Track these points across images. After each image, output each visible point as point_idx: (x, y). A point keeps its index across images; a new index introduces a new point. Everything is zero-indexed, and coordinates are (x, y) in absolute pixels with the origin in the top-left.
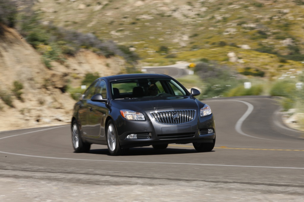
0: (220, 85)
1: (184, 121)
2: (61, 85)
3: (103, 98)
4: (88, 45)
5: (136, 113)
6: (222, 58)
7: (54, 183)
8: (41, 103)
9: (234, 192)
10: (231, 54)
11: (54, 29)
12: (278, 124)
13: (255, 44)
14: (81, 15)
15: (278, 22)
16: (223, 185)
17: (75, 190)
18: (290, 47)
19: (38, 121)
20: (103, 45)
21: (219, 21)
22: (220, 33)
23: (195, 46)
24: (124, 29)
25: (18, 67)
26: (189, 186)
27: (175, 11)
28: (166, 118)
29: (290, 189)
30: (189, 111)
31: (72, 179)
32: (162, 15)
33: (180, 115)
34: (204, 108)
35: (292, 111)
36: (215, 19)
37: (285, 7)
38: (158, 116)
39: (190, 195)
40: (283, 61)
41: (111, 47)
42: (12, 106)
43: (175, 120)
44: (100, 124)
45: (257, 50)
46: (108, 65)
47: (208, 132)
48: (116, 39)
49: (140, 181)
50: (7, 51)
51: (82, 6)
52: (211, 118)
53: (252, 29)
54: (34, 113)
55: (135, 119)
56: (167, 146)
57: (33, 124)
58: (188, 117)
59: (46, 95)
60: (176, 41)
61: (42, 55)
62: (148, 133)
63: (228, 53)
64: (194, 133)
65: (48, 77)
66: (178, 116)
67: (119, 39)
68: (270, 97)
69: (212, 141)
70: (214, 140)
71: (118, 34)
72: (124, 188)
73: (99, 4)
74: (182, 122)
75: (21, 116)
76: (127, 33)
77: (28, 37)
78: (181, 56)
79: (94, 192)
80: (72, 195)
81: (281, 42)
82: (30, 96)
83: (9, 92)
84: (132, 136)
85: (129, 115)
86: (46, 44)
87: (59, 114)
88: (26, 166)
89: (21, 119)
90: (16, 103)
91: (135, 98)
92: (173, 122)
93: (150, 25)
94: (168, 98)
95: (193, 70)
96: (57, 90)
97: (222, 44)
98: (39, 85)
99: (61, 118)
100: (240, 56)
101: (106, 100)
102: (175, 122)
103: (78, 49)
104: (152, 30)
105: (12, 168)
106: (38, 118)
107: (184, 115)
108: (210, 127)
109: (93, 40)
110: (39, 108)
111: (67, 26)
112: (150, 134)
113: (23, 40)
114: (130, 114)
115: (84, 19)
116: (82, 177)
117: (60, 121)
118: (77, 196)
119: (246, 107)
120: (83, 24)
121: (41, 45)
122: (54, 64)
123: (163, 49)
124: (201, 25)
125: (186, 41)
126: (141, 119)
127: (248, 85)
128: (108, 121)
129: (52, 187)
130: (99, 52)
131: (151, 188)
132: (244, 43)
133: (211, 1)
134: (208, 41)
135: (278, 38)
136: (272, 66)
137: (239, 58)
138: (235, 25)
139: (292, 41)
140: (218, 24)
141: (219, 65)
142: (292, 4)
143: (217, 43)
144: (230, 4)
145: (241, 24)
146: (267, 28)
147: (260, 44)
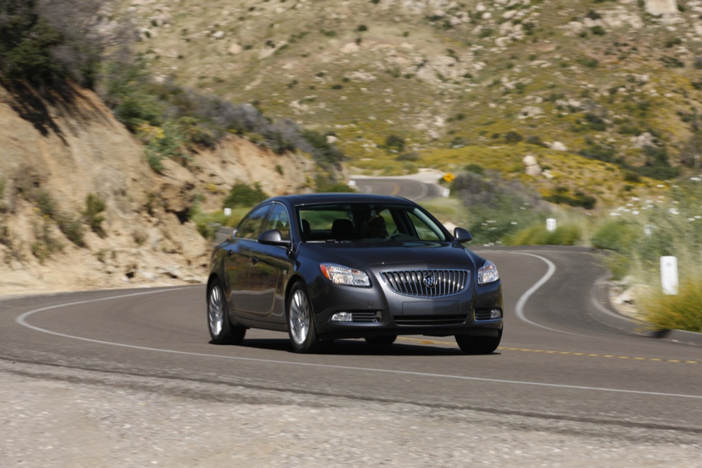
0: (495, 221)
1: (447, 292)
2: (180, 206)
3: (282, 239)
4: (242, 127)
5: (352, 271)
6: (511, 166)
7: (142, 395)
8: (139, 240)
9: (462, 425)
10: (529, 160)
11: (177, 91)
12: (597, 305)
13: (579, 142)
14: (233, 66)
15: (626, 99)
16: (444, 412)
17: (177, 409)
18: (647, 150)
19: (130, 275)
20: (272, 128)
21: (507, 92)
22: (509, 115)
23: (458, 138)
24: (314, 98)
25: (97, 168)
26: (385, 411)
27: (421, 66)
28: (413, 283)
29: (561, 424)
30: (456, 271)
31: (175, 388)
32: (395, 73)
33: (440, 278)
34: (484, 267)
35: (627, 280)
36: (502, 86)
37: (642, 70)
38: (397, 279)
39: (384, 427)
40: (632, 179)
41: (288, 134)
42: (82, 244)
43: (429, 289)
44: (273, 290)
45: (582, 153)
46: (279, 170)
47: (490, 316)
48: (300, 117)
49: (297, 398)
50: (76, 135)
51: (235, 48)
52: (496, 288)
53: (573, 110)
54: (123, 260)
55: (348, 283)
56: (394, 338)
57: (120, 281)
58: (454, 283)
59: (150, 225)
60: (421, 126)
61: (146, 146)
62: (375, 311)
63: (524, 156)
64: (465, 316)
65: (156, 189)
66: (434, 281)
67: (307, 118)
68: (592, 250)
69: (496, 334)
70: (500, 332)
71: (305, 107)
72: (266, 409)
73: (270, 44)
74: (442, 292)
75: (99, 264)
76: (322, 105)
77: (119, 109)
78: (428, 157)
79: (210, 414)
80: (172, 417)
81: (633, 139)
82: (117, 225)
83: (77, 216)
84: (342, 316)
85: (338, 275)
86: (156, 124)
87: (173, 264)
88: (95, 361)
89: (99, 270)
90: (91, 238)
91: (347, 242)
92: (425, 293)
93: (369, 92)
94: (407, 244)
95: (448, 188)
96: (172, 216)
97: (513, 138)
98: (135, 205)
99: (176, 273)
100: (545, 164)
101: (289, 242)
102: (429, 293)
103: (221, 135)
104: (373, 102)
105: (65, 364)
106: (132, 270)
107: (447, 279)
108: (497, 305)
109: (253, 119)
110: (134, 251)
111: (202, 86)
112: (379, 315)
113: (110, 114)
114: (339, 273)
115: (238, 73)
116: (194, 386)
117: (175, 277)
118: (178, 420)
119: (546, 267)
120: (235, 84)
121: (145, 126)
122: (168, 163)
123: (394, 142)
124: (473, 98)
125: (439, 128)
126: (362, 284)
127: (551, 225)
128: (293, 284)
129: (137, 402)
130: (262, 141)
131: (313, 411)
132: (556, 139)
133: (494, 50)
134: (485, 130)
135: (626, 132)
136: (610, 188)
137: (544, 168)
138: (539, 100)
139: (653, 138)
140: (507, 97)
141: (505, 180)
142: (656, 65)
143: (503, 135)
144: (533, 58)
145: (553, 98)
146: (604, 110)
147: (589, 142)
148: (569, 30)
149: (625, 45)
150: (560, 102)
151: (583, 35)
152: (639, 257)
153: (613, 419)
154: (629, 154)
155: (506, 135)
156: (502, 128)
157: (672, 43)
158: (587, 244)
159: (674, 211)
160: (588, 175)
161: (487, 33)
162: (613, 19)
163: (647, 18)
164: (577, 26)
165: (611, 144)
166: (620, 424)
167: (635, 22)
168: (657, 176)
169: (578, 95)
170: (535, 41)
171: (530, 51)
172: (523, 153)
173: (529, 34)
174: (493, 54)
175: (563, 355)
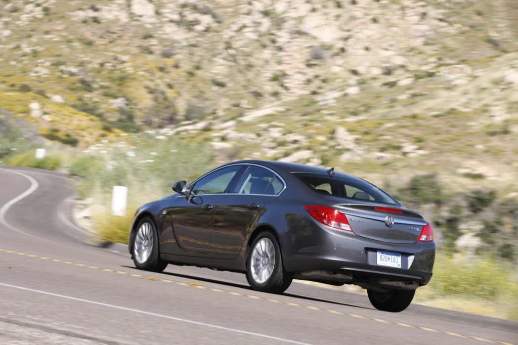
6: (20, 108)
10: (35, 106)
12: (63, 217)
13: (73, 98)
15: (112, 71)
18: (121, 111)
21: (25, 55)
22: (25, 72)
35: (88, 201)
36: (22, 50)
37: (125, 53)
40: (107, 129)
45: (74, 106)
53: (72, 74)
63: (31, 102)
68: (68, 176)
81: (112, 101)
97: (25, 89)
100: (46, 110)
119: (29, 185)
127: (40, 154)
132: (56, 93)
133: (18, 22)
134: (5, 80)
135: (107, 95)
136: (91, 134)
137: (45, 113)
138: (48, 64)
139: (126, 102)
140: (24, 58)
141: (14, 118)
142: (135, 50)
143: (18, 86)
144: (47, 33)
145: (58, 64)
146: (94, 77)
147: (80, 99)
148: (75, 16)
149: (115, 33)
150: (63, 68)
151: (85, 22)
152: (100, 184)
153: (36, 323)
154: (108, 112)
155: (21, 86)
156: (19, 81)
157: (148, 37)
158: (65, 171)
159: (131, 154)
160: (76, 122)
161: (15, 10)
162: (108, 13)
163: (132, 16)
164: (81, 14)
165: (96, 102)
166: (41, 329)
167: (124, 17)
168: (125, 129)
169: (75, 64)
170: (50, 21)
171: (46, 27)
172: (30, 101)
173: (46, 15)
174: (18, 26)
175: (20, 255)
